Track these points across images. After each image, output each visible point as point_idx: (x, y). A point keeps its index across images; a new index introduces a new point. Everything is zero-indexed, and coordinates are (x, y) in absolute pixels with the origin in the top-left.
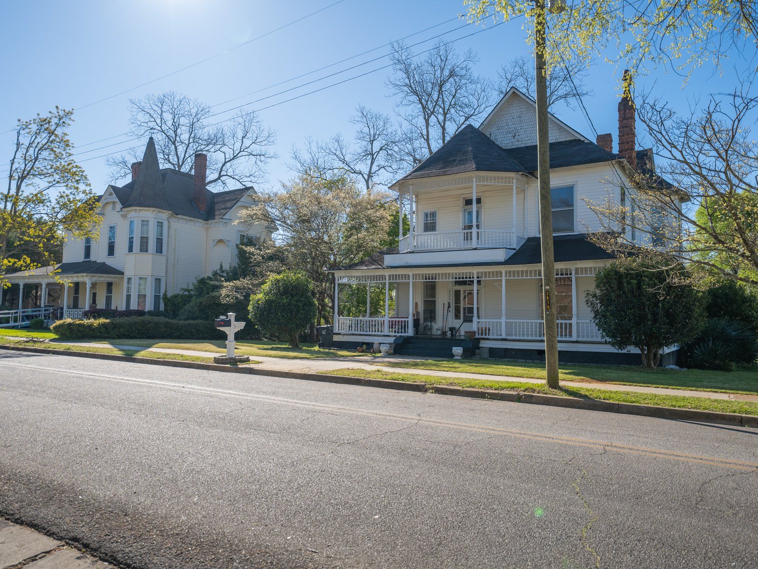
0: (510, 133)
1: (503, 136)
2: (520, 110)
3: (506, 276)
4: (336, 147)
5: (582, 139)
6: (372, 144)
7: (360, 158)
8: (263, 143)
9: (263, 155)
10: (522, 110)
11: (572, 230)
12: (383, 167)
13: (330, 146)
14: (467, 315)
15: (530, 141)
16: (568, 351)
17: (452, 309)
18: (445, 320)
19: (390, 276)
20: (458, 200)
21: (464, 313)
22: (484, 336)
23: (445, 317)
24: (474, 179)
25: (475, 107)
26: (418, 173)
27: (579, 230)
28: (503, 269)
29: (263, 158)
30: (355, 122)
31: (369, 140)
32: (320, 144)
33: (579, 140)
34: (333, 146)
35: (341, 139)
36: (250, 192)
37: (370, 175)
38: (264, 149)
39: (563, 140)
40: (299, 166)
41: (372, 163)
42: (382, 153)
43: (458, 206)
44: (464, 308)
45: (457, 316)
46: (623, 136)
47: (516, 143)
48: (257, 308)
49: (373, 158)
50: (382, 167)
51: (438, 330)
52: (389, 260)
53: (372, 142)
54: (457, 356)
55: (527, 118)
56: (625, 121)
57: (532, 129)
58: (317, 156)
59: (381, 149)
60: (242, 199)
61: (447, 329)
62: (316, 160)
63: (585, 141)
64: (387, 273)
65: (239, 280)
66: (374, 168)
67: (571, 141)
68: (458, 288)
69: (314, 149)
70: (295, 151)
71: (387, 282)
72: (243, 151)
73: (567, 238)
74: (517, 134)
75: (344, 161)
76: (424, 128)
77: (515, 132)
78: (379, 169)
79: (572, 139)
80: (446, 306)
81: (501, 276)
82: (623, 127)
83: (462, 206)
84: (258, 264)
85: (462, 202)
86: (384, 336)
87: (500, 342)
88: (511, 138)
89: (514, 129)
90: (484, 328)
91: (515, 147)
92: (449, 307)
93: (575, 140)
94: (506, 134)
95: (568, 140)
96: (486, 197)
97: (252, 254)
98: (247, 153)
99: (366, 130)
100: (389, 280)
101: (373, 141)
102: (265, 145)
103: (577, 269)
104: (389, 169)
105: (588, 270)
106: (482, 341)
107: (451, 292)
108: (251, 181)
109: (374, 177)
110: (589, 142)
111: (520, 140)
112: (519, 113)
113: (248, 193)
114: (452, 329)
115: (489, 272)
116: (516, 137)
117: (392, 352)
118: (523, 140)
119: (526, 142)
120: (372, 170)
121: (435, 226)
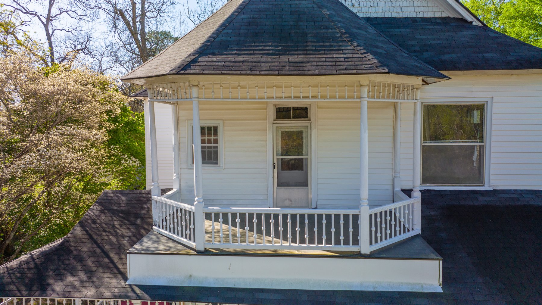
5: (469, 18)
12: (66, 12)
15: (374, 10)
20: (266, 109)
27: (492, 182)
33: (463, 20)
37: (49, 19)
39: (429, 16)
50: (63, 12)
63: (474, 23)
66: (54, 11)
67: (445, 21)
78: (61, 14)
79: (444, 15)
83: (271, 120)
85: (271, 114)
93: (449, 18)
95: (436, 15)
96: (320, 108)
104: (74, 15)
109: (54, 21)
110: (480, 25)
118: (361, 5)
119: (367, 9)
120: (51, 13)
121: (216, 153)
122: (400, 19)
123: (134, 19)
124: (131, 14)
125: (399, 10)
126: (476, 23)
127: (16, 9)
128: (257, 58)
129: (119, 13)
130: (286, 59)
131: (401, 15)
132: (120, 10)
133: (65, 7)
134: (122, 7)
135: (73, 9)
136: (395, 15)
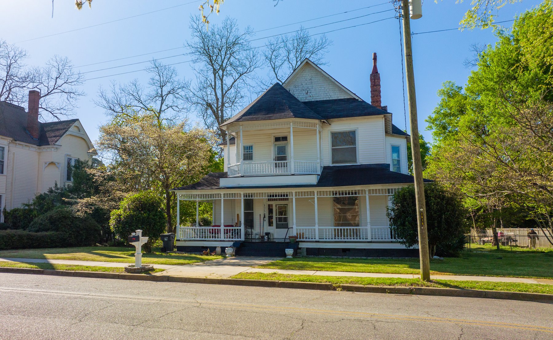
0: (304, 90)
1: (299, 92)
2: (310, 75)
3: (318, 195)
4: (133, 89)
5: (357, 98)
6: (162, 89)
7: (152, 98)
8: (73, 84)
9: (74, 93)
10: (312, 75)
11: (356, 161)
12: (171, 107)
13: (129, 88)
14: (278, 223)
15: (319, 97)
16: (365, 249)
17: (267, 219)
18: (262, 227)
19: (224, 194)
20: (270, 138)
21: (276, 221)
22: (302, 240)
23: (262, 225)
24: (292, 124)
25: (248, 67)
26: (247, 117)
27: (360, 162)
28: (316, 190)
29: (72, 95)
30: (149, 71)
31: (159, 85)
32: (123, 87)
33: (355, 99)
34: (132, 89)
35: (138, 84)
36: (76, 124)
37: (160, 112)
38: (74, 88)
39: (342, 98)
40: (104, 102)
41: (162, 104)
42: (171, 96)
43: (270, 142)
44: (276, 218)
45: (270, 224)
46: (374, 97)
47: (309, 98)
48: (119, 221)
49: (163, 99)
50: (169, 107)
51: (256, 234)
52: (223, 182)
53: (161, 87)
54: (289, 255)
55: (316, 81)
56: (375, 87)
57: (320, 89)
58: (120, 95)
59: (169, 92)
60: (70, 129)
61: (264, 234)
62: (118, 99)
64: (222, 192)
65: (90, 198)
66: (164, 107)
67: (348, 100)
68: (270, 203)
69: (118, 91)
70: (101, 91)
71: (222, 199)
72: (56, 89)
73: (354, 167)
74: (309, 92)
75: (139, 101)
76: (213, 80)
77: (307, 90)
78: (167, 108)
79: (349, 97)
80: (262, 216)
81: (314, 195)
82: (374, 91)
83: (273, 142)
84: (102, 184)
85: (273, 139)
86: (221, 241)
87: (314, 244)
88: (304, 94)
89: (306, 88)
90: (302, 234)
91: (308, 101)
92: (265, 217)
94: (301, 91)
95: (346, 98)
97: (94, 175)
98: (60, 91)
99: (157, 77)
100: (224, 197)
101: (163, 86)
102: (75, 85)
103: (369, 190)
104: (176, 108)
105: (378, 191)
106: (300, 243)
107: (266, 206)
108: (61, 113)
109: (163, 113)
110: (361, 100)
111: (312, 96)
112: (310, 77)
113: (74, 124)
114: (267, 234)
115: (305, 192)
116: (309, 94)
117: (234, 254)
118: (314, 96)
119: (316, 97)
120: (162, 108)
121: (252, 156)
122: (330, 100)
123: (217, 108)
124: (216, 106)
125: (330, 97)
126: (359, 100)
127: (142, 108)
128: (258, 116)
129: (209, 105)
130: (267, 116)
131: (331, 99)
132: (210, 104)
133: (171, 104)
134: (210, 102)
135: (176, 105)
136: (328, 99)
